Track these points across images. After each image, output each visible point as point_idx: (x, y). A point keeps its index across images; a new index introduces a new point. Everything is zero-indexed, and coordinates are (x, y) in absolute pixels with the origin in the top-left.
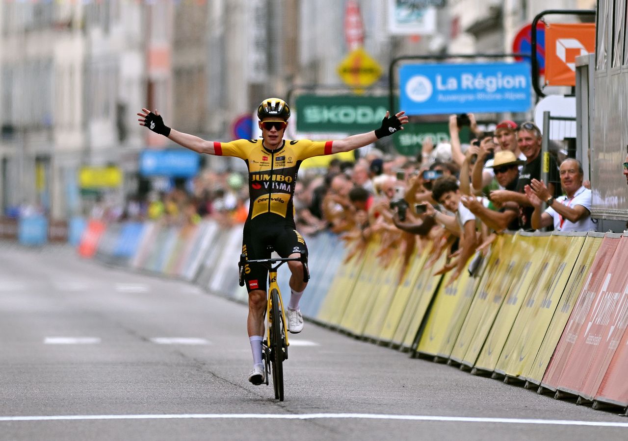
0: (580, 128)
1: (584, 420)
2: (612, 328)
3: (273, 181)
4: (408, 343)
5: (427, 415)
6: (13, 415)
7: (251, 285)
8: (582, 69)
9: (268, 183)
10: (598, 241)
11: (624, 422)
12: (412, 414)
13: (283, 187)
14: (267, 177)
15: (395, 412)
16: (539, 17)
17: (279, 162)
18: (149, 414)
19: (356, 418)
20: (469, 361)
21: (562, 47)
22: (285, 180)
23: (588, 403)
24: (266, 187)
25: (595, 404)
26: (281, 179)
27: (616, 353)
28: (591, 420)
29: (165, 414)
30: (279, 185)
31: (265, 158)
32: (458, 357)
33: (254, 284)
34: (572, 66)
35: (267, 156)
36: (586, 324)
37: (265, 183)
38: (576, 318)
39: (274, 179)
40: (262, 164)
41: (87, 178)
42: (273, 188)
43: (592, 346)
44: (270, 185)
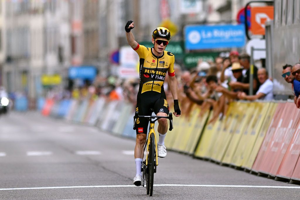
0: (267, 54)
1: (271, 185)
2: (283, 144)
3: (157, 75)
4: (191, 152)
5: (200, 184)
6: (14, 188)
7: (139, 130)
8: (268, 27)
9: (154, 75)
10: (276, 105)
11: (289, 186)
12: (193, 184)
13: (161, 78)
14: (153, 72)
15: (185, 183)
16: (248, 4)
17: (161, 64)
18: (75, 186)
19: (168, 186)
20: (219, 159)
21: (258, 17)
22: (162, 75)
23: (272, 178)
24: (152, 77)
25: (276, 178)
26: (161, 74)
27: (285, 155)
28: (274, 186)
29: (82, 186)
30: (159, 77)
31: (154, 61)
32: (214, 158)
33: (140, 130)
34: (263, 26)
35: (155, 59)
36: (271, 142)
37: (152, 75)
38: (267, 139)
39: (157, 73)
40: (152, 64)
41: (46, 80)
42: (156, 78)
43: (274, 152)
44: (154, 77)
